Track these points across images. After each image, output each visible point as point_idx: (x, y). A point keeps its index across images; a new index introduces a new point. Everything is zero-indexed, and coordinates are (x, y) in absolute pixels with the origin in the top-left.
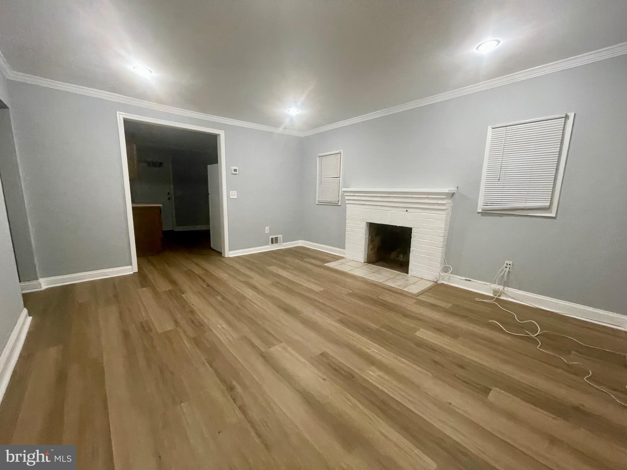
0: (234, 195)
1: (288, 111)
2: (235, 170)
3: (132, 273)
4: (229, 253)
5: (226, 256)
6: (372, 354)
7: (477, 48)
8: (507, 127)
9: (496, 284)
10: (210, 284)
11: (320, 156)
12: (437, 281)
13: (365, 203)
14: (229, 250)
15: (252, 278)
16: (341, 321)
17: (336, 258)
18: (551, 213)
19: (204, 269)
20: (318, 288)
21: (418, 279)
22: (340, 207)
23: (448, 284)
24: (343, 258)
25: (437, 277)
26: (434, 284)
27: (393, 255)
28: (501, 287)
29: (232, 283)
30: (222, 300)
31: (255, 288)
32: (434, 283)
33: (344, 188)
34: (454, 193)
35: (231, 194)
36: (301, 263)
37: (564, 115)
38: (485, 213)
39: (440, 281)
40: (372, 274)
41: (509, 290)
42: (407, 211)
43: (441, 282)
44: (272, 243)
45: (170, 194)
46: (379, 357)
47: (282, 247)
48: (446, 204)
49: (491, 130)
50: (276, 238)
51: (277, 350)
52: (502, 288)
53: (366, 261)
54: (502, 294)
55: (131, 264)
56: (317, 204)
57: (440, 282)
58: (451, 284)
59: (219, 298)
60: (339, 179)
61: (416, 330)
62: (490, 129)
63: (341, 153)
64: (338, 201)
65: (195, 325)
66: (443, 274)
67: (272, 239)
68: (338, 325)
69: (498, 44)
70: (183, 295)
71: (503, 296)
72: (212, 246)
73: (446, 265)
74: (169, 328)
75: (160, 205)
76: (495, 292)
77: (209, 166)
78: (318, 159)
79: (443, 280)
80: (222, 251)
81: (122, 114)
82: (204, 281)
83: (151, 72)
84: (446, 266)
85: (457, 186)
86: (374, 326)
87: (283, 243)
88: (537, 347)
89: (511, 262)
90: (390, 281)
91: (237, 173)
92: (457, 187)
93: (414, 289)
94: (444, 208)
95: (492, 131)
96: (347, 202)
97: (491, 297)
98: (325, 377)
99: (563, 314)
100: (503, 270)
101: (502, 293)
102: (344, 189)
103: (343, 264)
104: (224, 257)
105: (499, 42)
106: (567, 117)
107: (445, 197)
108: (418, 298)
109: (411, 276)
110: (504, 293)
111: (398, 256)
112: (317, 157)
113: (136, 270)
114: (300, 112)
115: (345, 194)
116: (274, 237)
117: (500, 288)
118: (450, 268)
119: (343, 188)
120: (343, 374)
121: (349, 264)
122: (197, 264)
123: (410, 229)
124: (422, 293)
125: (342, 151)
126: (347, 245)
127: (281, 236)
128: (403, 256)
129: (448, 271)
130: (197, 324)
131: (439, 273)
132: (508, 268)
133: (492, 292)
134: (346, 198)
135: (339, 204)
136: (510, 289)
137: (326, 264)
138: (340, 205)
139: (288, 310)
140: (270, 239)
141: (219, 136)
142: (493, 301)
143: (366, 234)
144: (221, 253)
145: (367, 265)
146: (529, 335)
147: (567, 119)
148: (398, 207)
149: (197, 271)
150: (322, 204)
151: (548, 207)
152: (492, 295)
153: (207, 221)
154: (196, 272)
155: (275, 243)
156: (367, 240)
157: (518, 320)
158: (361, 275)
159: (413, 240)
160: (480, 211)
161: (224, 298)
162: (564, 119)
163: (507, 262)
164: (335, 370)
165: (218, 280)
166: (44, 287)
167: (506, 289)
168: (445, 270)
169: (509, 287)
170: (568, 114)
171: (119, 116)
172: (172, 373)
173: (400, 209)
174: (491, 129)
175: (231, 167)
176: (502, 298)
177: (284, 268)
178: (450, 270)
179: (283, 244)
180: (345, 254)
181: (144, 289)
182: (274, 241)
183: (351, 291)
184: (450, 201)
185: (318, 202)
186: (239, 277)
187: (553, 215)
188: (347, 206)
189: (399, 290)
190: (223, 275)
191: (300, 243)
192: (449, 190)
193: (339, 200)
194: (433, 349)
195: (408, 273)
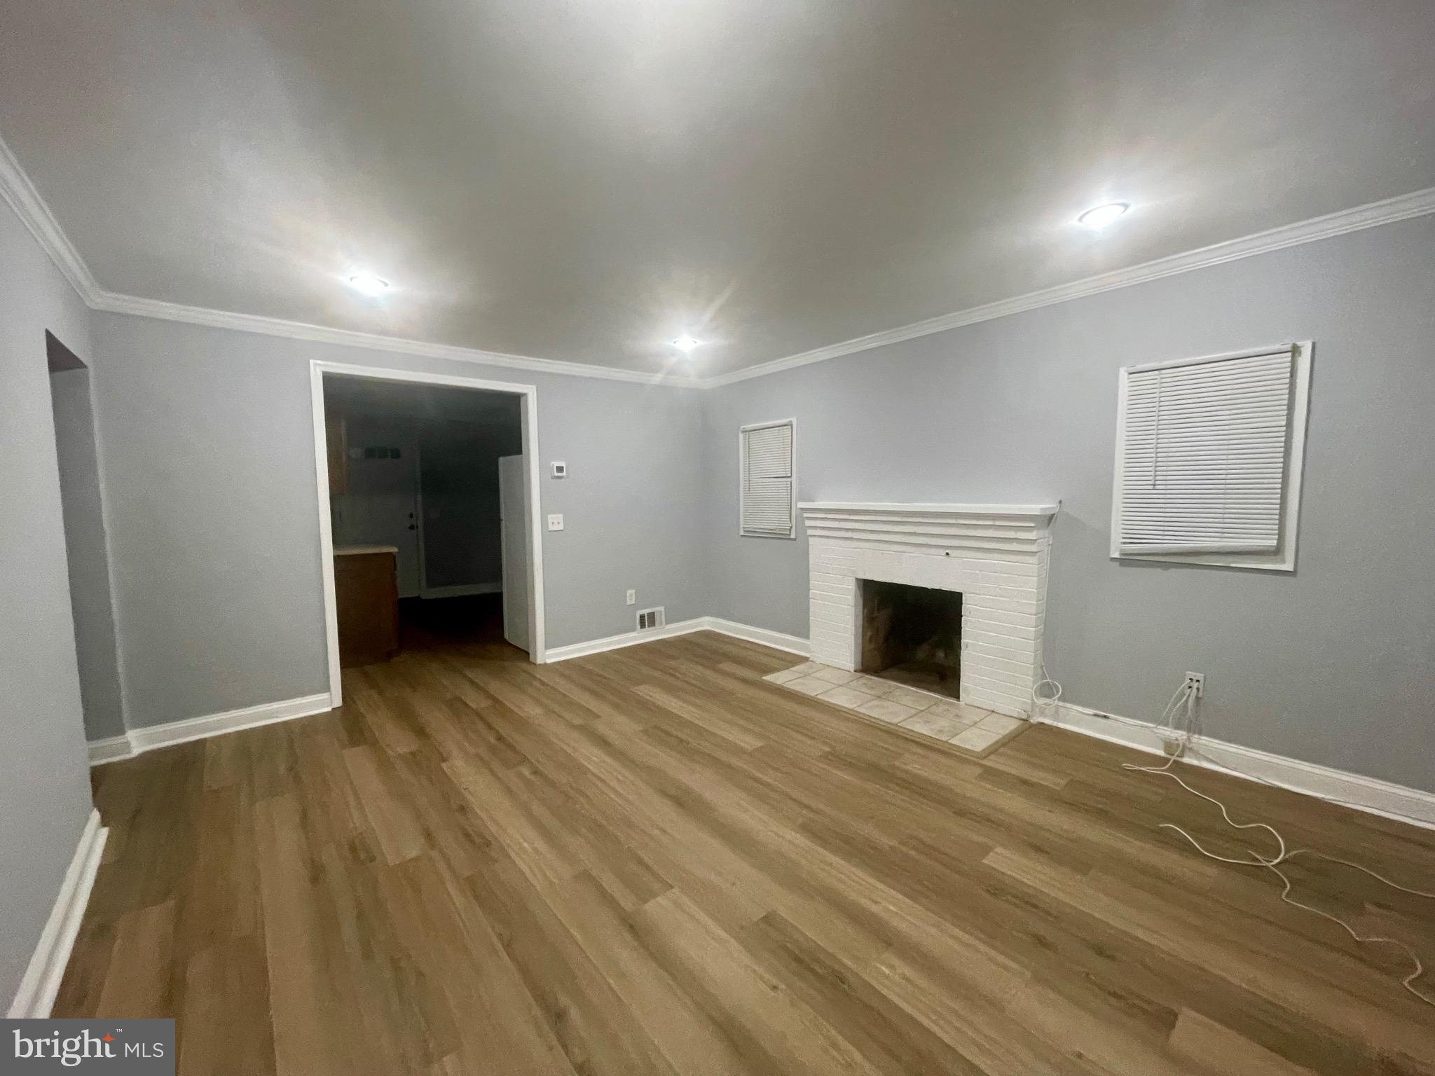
0: (556, 522)
1: (675, 342)
2: (560, 469)
3: (329, 709)
4: (546, 655)
5: (539, 661)
6: (885, 916)
7: (1080, 220)
8: (1163, 371)
9: (1169, 727)
10: (502, 732)
11: (746, 432)
12: (1029, 716)
13: (849, 535)
14: (547, 647)
15: (599, 717)
16: (806, 829)
17: (791, 661)
18: (1283, 561)
19: (490, 696)
20: (750, 742)
21: (983, 714)
22: (793, 542)
23: (1055, 724)
24: (805, 659)
25: (1029, 708)
26: (1022, 725)
27: (921, 653)
28: (1181, 735)
29: (555, 730)
30: (532, 778)
31: (603, 743)
32: (1022, 722)
33: (804, 500)
34: (1054, 514)
35: (550, 521)
36: (709, 674)
37: (1288, 347)
38: (1127, 560)
39: (1034, 718)
40: (875, 703)
41: (1201, 741)
42: (947, 554)
43: (1036, 721)
44: (643, 626)
45: (414, 516)
46: (903, 926)
47: (665, 633)
48: (1036, 540)
49: (1127, 377)
50: (652, 616)
51: (660, 909)
52: (1185, 737)
53: (860, 667)
54: (1187, 752)
55: (327, 688)
56: (742, 536)
57: (1036, 719)
58: (1061, 725)
59: (526, 772)
60: (789, 479)
61: (986, 850)
62: (1123, 372)
63: (792, 425)
64: (790, 530)
65: (472, 842)
66: (1041, 701)
67: (642, 617)
68: (801, 840)
69: (1126, 210)
70: (444, 765)
71: (1190, 757)
72: (506, 636)
73: (1046, 678)
74: (412, 852)
75: (394, 550)
76: (1169, 746)
77: (501, 460)
78: (741, 436)
79: (1042, 714)
80: (528, 648)
81: (319, 365)
82: (490, 727)
83: (386, 285)
84: (1048, 684)
85: (1058, 501)
86: (886, 841)
87: (666, 624)
88: (1281, 894)
89: (1200, 676)
90: (919, 720)
91: (564, 474)
92: (1060, 502)
93: (976, 740)
94: (1033, 548)
95: (1128, 379)
96: (810, 532)
97: (1160, 757)
98: (775, 981)
99: (1338, 803)
100: (1183, 694)
101: (1185, 750)
102: (801, 505)
103: (805, 675)
104: (535, 664)
105: (1126, 206)
106: (1295, 351)
107: (1033, 525)
108: (985, 762)
109: (966, 704)
110: (1191, 749)
111: (933, 655)
112: (740, 433)
113: (338, 702)
114: (700, 343)
115: (806, 515)
116: (646, 611)
117: (1179, 738)
118: (1056, 686)
119: (799, 501)
120: (817, 972)
121: (818, 675)
122: (472, 683)
123: (958, 596)
124: (993, 750)
125: (794, 420)
126: (813, 630)
127: (662, 609)
128: (946, 655)
129: (1054, 696)
130: (477, 840)
131: (1033, 700)
132: (1195, 690)
133: (1162, 745)
134: (808, 523)
135: (793, 536)
136: (1205, 741)
137: (768, 678)
138: (795, 539)
139: (684, 801)
140: (638, 617)
141: (524, 397)
142: (1166, 770)
143: (856, 606)
144: (528, 654)
145: (861, 677)
146: (1257, 860)
147: (1297, 355)
148: (927, 544)
149: (475, 701)
150: (753, 535)
151: (1273, 549)
152: (1161, 753)
153: (496, 574)
154: (473, 705)
155: (649, 626)
156: (861, 618)
157: (1230, 822)
158: (850, 706)
159: (966, 621)
160: (1117, 555)
161: (536, 772)
162: (1290, 354)
163: (1190, 674)
164: (798, 960)
165: (522, 724)
166: (136, 751)
167: (1195, 738)
168: (1046, 691)
169: (1200, 734)
170: (1299, 343)
171: (315, 370)
172: (420, 974)
173: (933, 551)
174: (1126, 374)
175: (552, 463)
176: (1186, 760)
177: (669, 689)
178: (1058, 692)
179: (668, 627)
180: (810, 652)
181: (358, 750)
182: (647, 621)
183: (827, 749)
184: (1045, 533)
185: (745, 531)
186: (568, 716)
187: (1288, 566)
188: (811, 540)
189: (938, 742)
190: (531, 710)
191: (706, 623)
192: (1042, 509)
193: (791, 527)
194: (1030, 901)
195: (958, 698)
